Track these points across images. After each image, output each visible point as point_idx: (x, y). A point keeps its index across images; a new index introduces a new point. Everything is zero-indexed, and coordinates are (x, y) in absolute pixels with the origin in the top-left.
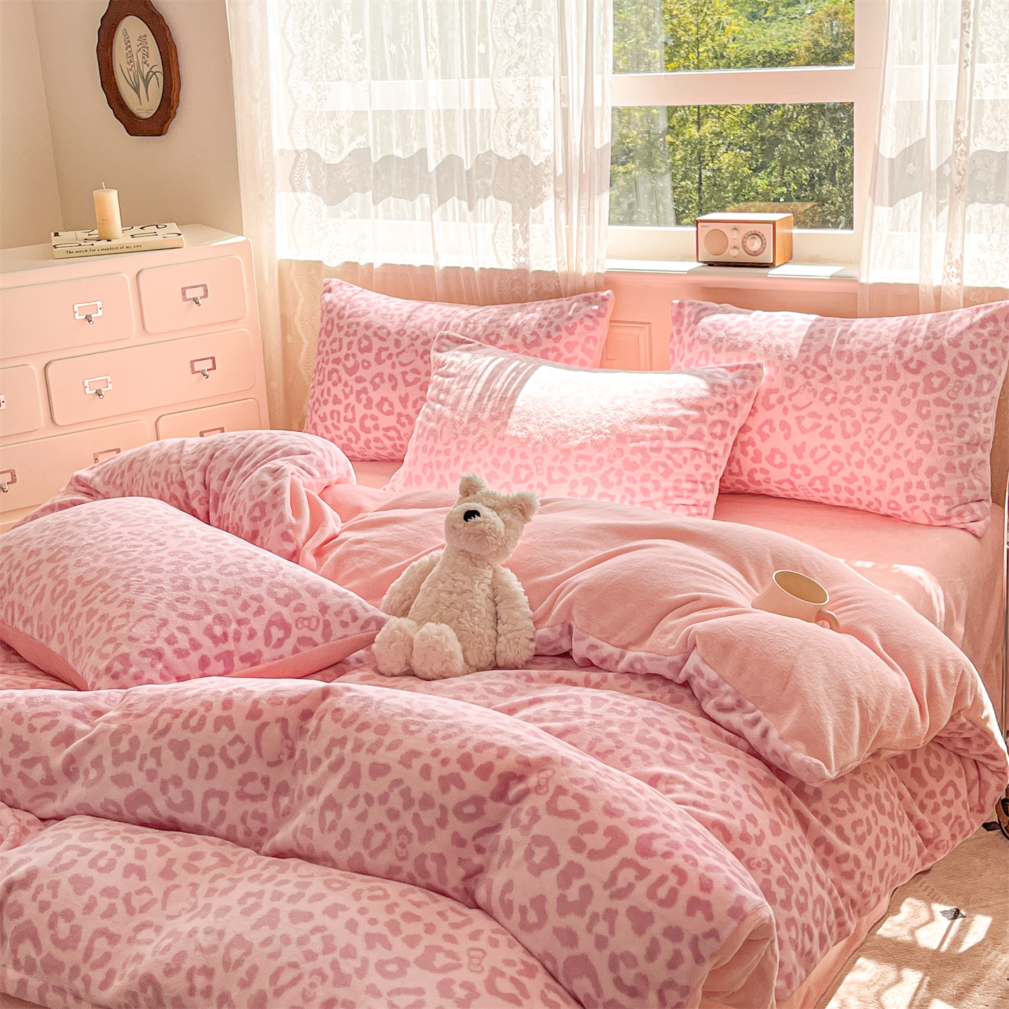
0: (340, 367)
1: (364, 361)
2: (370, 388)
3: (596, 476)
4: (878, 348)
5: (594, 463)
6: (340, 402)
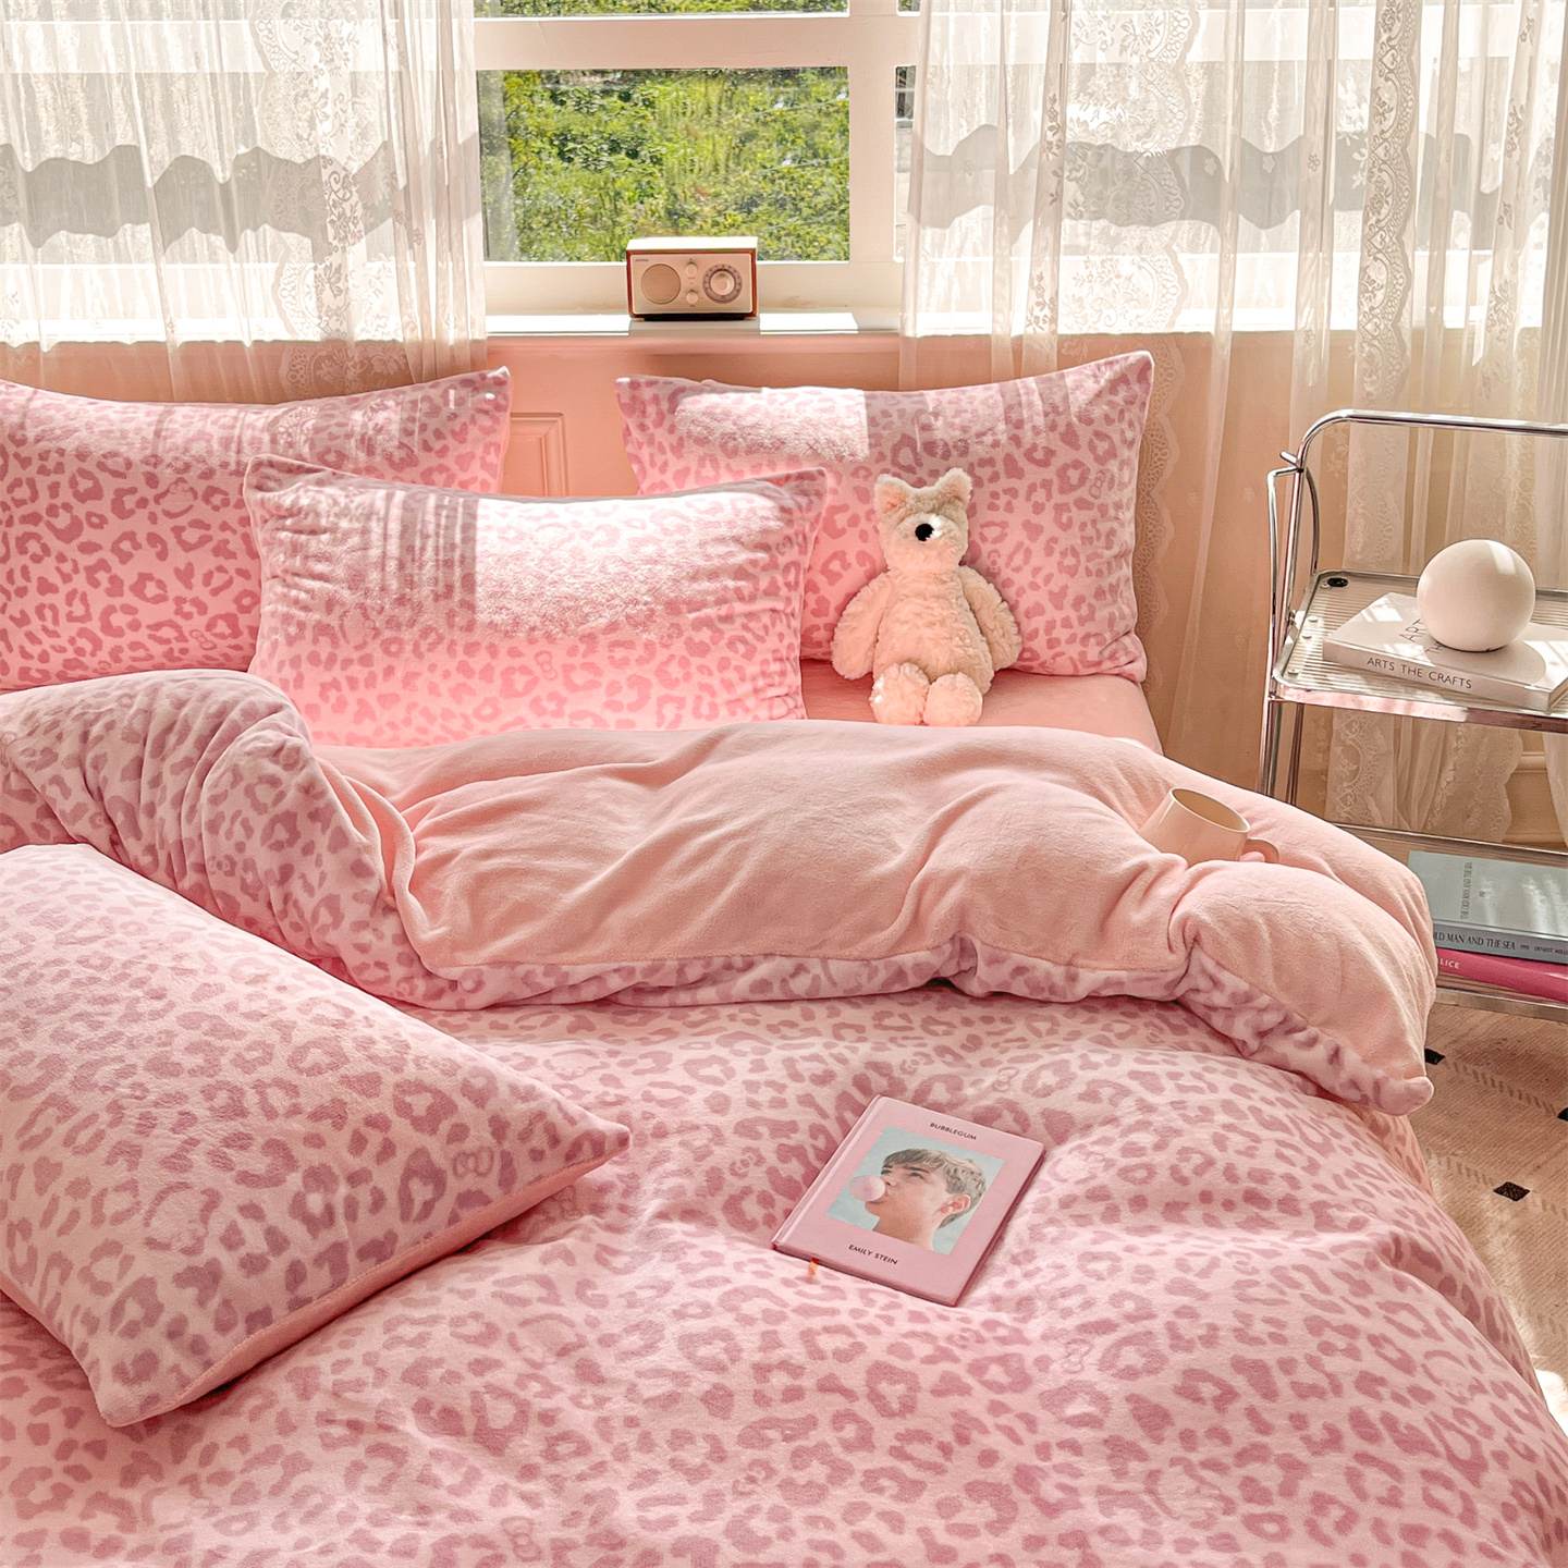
0: (42, 529)
1: (89, 515)
2: (113, 560)
3: (648, 671)
4: (980, 435)
5: (639, 651)
6: (53, 589)
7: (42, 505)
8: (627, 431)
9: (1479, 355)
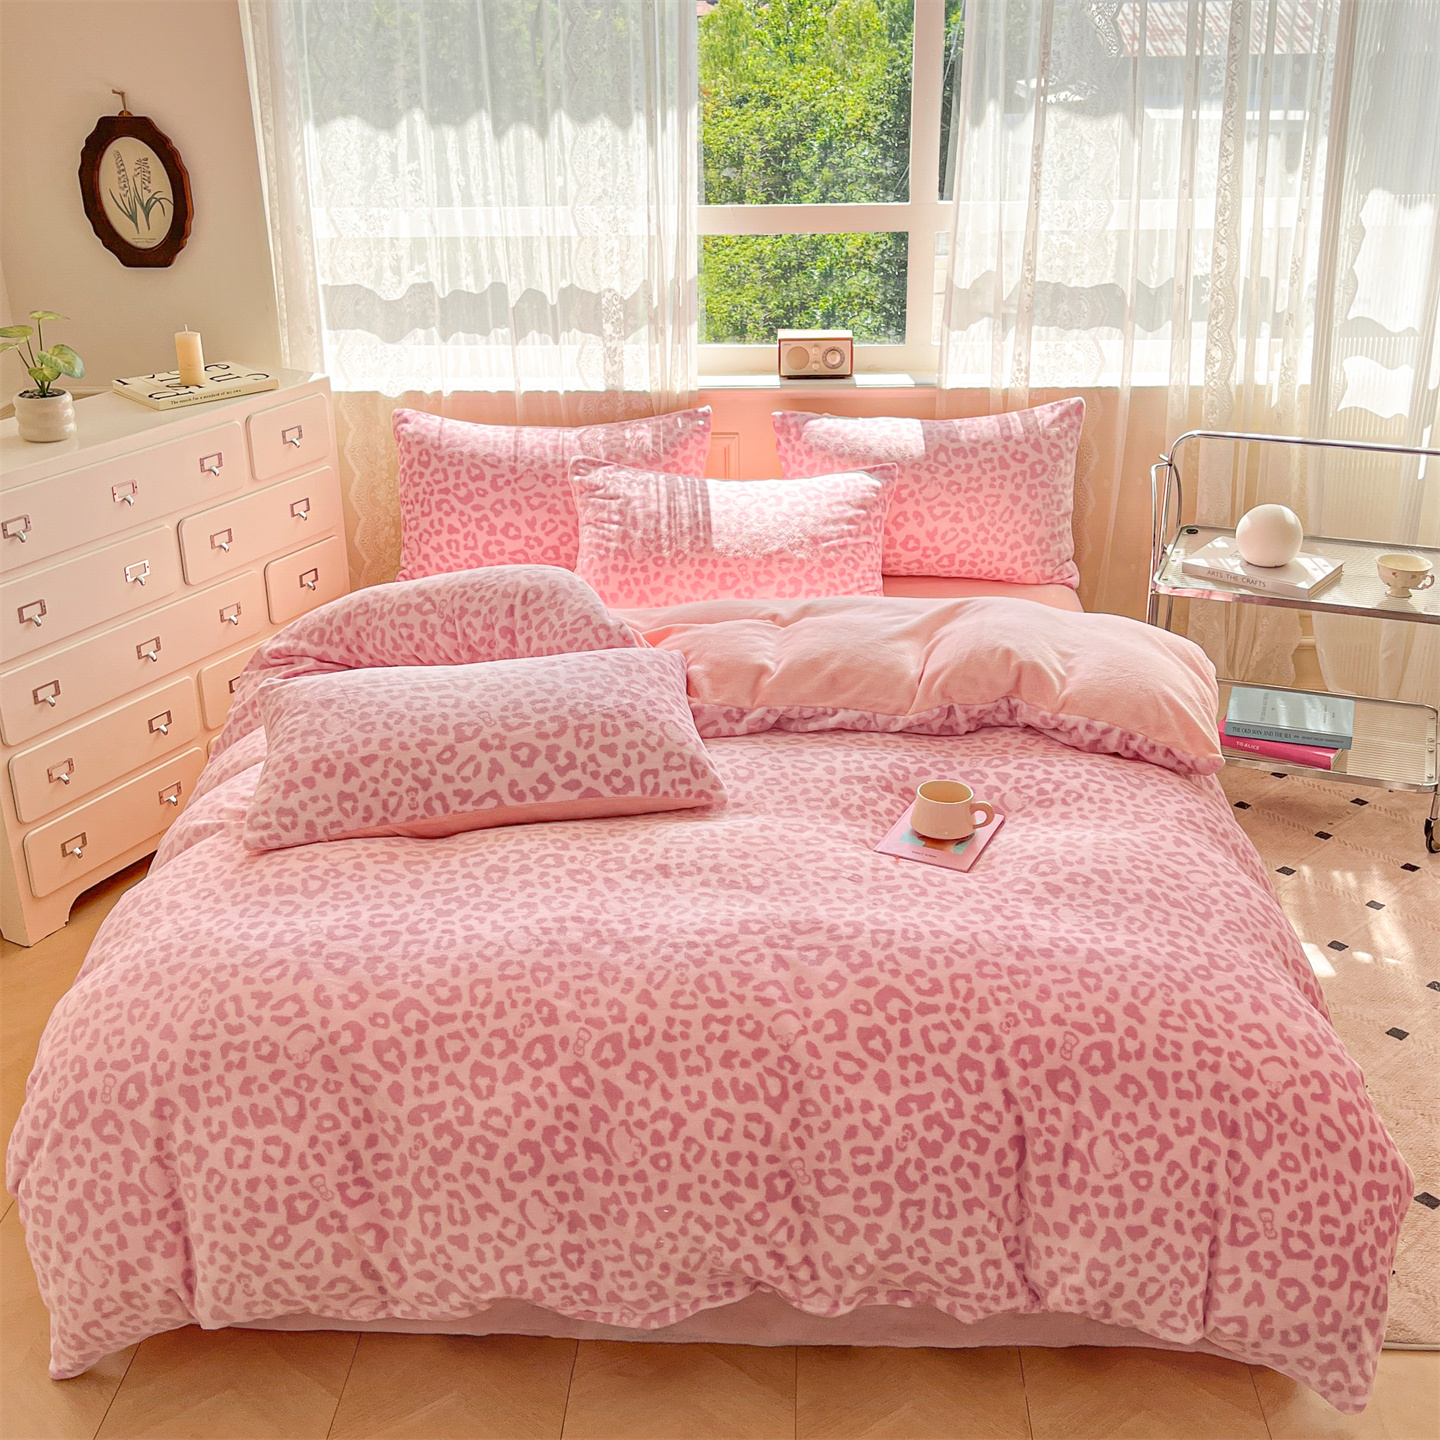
1: (478, 489)
4: (985, 444)
7: (451, 483)
8: (779, 444)
9: (1274, 401)
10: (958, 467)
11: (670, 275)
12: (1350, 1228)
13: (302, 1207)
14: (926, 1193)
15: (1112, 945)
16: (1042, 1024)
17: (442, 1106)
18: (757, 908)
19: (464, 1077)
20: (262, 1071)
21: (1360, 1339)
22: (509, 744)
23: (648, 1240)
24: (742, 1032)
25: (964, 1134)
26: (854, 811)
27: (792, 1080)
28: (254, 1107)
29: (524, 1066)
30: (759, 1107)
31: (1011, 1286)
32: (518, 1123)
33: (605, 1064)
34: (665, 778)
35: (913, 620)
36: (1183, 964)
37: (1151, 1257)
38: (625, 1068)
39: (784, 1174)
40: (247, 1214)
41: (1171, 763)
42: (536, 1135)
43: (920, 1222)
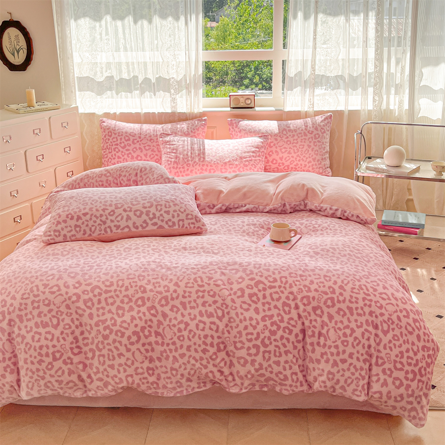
1: (128, 144)
2: (132, 152)
3: (236, 169)
4: (299, 128)
5: (235, 166)
6: (121, 158)
7: (119, 142)
8: (230, 129)
9: (397, 114)
10: (290, 135)
11: (193, 73)
12: (417, 360)
13: (58, 355)
14: (271, 348)
15: (335, 268)
16: (311, 292)
17: (106, 320)
18: (216, 258)
19: (114, 311)
20: (45, 309)
21: (421, 399)
22: (133, 210)
23: (176, 365)
24: (209, 295)
25: (284, 328)
26: (250, 234)
27: (226, 311)
28: (42, 322)
29: (134, 306)
30: (215, 319)
31: (301, 382)
32: (132, 325)
33: (162, 306)
34: (186, 222)
35: (272, 178)
36: (359, 274)
37: (349, 369)
38: (169, 307)
39: (223, 343)
40: (39, 358)
41: (359, 221)
42: (138, 329)
43: (269, 358)
